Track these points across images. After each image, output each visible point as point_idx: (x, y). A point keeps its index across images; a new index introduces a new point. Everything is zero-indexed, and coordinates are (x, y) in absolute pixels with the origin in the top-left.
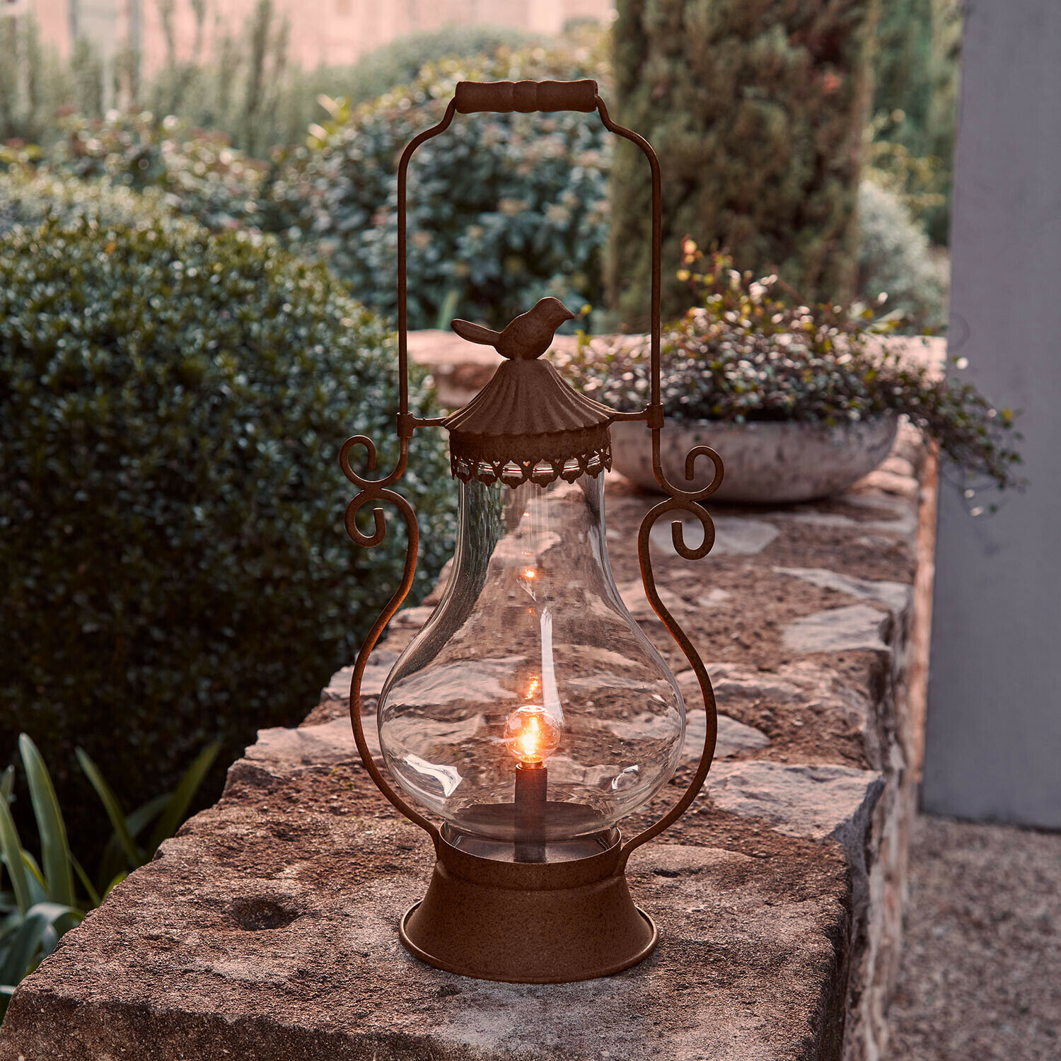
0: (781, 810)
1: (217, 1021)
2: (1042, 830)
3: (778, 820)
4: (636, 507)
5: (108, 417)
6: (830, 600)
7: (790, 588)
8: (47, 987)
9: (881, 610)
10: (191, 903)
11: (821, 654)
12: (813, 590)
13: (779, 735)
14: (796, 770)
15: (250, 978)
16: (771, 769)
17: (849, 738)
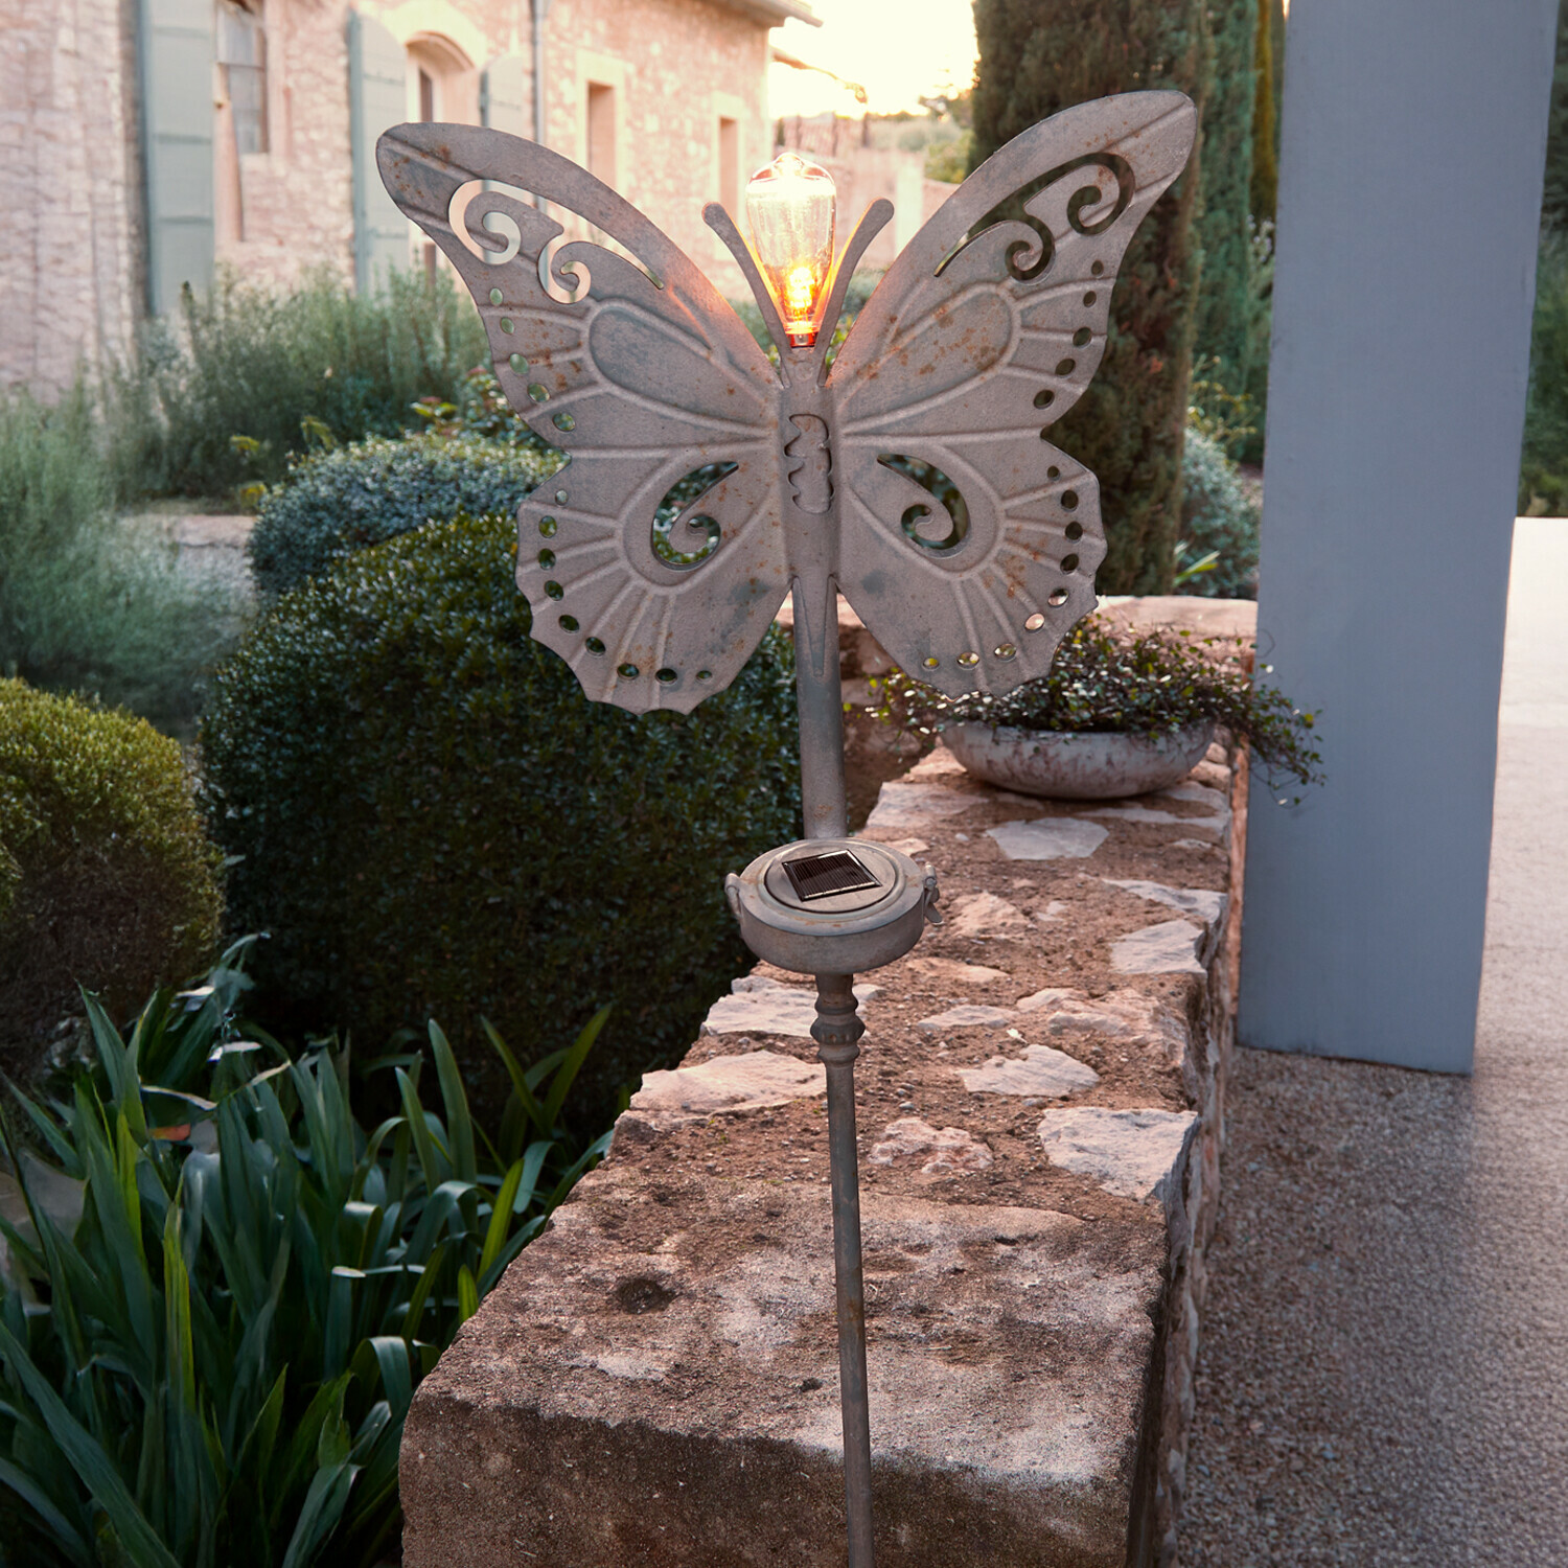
0: (1109, 1165)
1: (600, 1425)
2: (1343, 1061)
3: (1104, 1177)
4: (983, 805)
5: (510, 710)
6: (1153, 914)
7: (1118, 902)
8: (445, 1389)
9: (1197, 925)
10: (578, 1284)
11: (1144, 976)
12: (1138, 902)
13: (1107, 1072)
14: (1120, 1117)
15: (631, 1375)
16: (1099, 1116)
17: (1169, 1075)
